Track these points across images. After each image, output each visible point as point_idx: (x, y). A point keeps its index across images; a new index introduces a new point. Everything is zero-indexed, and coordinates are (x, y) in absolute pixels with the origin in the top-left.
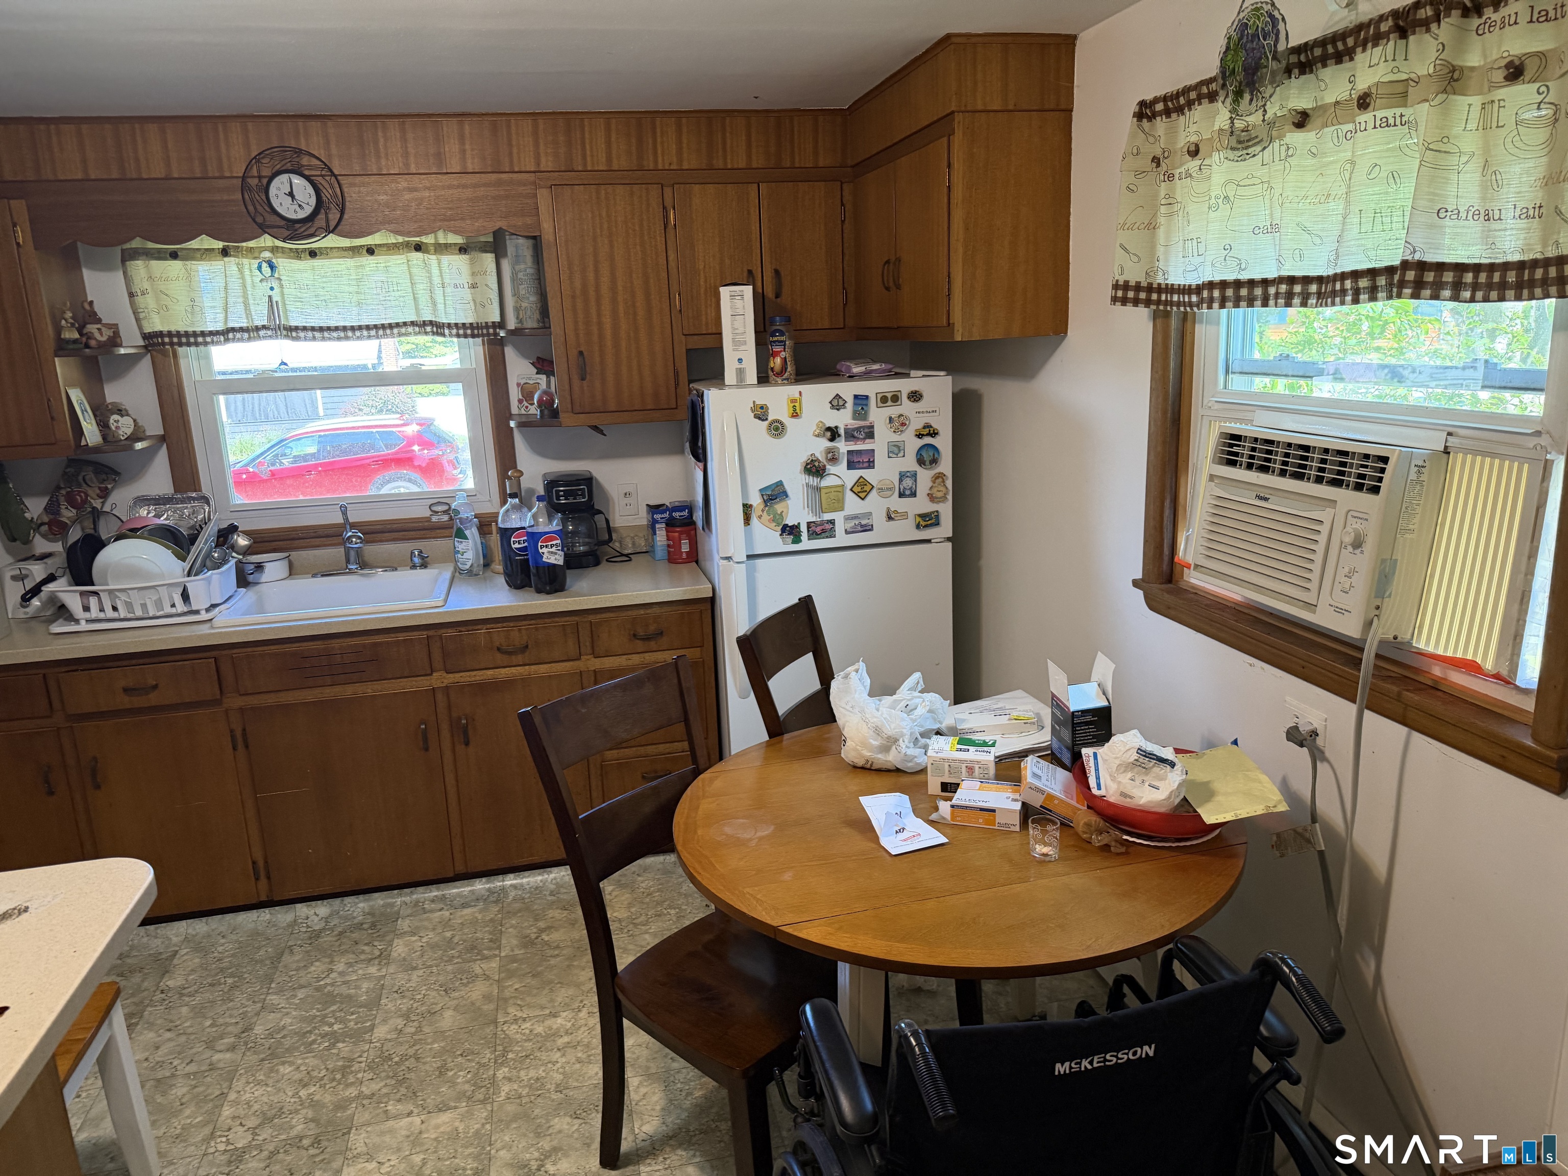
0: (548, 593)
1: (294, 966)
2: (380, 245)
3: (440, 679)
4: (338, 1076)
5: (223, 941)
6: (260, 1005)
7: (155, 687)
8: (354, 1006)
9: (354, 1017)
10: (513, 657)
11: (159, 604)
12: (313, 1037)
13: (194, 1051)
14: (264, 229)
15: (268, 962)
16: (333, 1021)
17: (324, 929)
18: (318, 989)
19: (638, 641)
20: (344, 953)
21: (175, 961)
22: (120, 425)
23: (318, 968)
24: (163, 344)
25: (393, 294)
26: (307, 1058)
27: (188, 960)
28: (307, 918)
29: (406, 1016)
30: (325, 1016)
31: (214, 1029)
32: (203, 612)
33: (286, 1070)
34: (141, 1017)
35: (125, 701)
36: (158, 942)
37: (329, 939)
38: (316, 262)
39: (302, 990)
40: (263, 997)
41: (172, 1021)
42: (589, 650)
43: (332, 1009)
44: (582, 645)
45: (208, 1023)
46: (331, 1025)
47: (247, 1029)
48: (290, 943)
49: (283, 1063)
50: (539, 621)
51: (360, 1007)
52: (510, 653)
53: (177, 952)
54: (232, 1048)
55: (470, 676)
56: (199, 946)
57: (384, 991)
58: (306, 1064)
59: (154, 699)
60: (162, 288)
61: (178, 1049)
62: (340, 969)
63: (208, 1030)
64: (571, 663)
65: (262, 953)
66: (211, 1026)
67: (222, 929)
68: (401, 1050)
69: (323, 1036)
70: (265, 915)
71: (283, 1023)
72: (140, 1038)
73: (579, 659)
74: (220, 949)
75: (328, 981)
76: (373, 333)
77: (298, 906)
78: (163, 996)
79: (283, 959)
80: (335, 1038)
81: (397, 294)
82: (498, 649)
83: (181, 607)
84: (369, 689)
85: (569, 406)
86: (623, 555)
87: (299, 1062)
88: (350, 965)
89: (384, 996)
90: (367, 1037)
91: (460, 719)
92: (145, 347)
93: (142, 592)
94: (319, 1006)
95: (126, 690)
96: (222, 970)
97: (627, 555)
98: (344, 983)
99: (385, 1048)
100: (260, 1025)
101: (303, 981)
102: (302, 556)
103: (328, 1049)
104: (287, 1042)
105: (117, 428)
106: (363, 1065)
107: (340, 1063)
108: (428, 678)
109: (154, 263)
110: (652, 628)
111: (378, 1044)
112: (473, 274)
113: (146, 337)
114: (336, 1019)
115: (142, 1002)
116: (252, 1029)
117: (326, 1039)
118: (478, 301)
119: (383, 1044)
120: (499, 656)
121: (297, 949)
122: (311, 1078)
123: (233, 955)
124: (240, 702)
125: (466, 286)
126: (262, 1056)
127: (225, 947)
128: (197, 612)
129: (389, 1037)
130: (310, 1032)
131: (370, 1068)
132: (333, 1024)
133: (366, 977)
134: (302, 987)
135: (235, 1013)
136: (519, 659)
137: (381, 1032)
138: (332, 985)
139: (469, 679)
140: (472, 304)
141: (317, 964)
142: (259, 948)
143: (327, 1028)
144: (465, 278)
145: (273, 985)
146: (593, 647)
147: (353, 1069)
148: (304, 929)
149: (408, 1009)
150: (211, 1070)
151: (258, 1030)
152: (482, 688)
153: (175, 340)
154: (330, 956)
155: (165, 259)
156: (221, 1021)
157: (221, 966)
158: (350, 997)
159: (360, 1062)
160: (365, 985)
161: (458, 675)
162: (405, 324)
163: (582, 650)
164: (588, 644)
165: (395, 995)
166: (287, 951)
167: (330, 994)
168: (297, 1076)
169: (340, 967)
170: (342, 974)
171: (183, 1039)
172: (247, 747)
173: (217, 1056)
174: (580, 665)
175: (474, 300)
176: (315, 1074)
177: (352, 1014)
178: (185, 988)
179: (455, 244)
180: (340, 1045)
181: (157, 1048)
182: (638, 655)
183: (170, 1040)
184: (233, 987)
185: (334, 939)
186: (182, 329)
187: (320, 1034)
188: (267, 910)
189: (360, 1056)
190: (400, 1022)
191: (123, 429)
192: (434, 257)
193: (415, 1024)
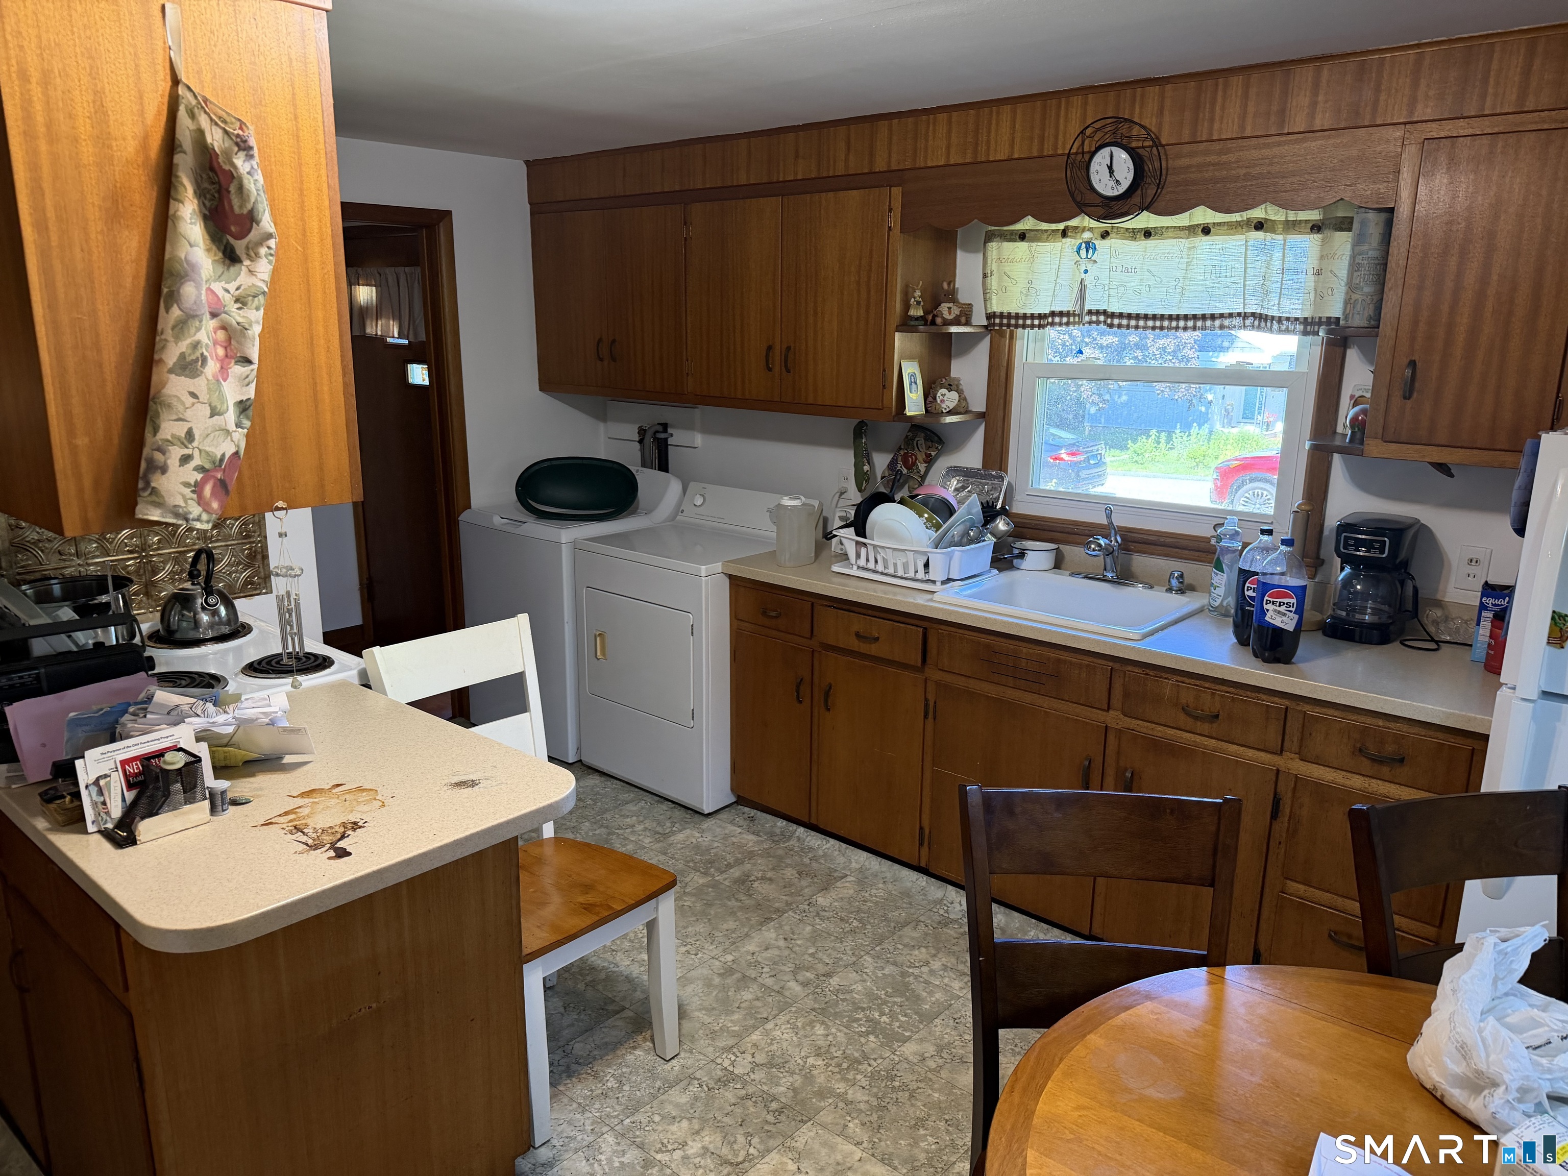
0: (1266, 661)
1: (906, 940)
2: (1219, 224)
3: (1115, 719)
4: (845, 1065)
5: (881, 886)
6: (854, 959)
7: (877, 639)
8: (914, 1010)
9: (903, 1019)
10: (1199, 723)
11: (906, 567)
12: (861, 1016)
13: (783, 968)
14: (1082, 208)
15: (892, 924)
16: (887, 1011)
17: (956, 921)
18: (904, 974)
19: (1364, 759)
20: (951, 953)
21: (839, 884)
22: (945, 398)
23: (921, 954)
24: (1001, 325)
25: (1223, 280)
26: (840, 1031)
27: (847, 888)
28: (952, 903)
29: (940, 1049)
30: (885, 1003)
31: (810, 959)
32: (938, 584)
33: (820, 1030)
34: (780, 916)
35: (855, 644)
36: (841, 860)
37: (952, 933)
38: (1150, 243)
39: (892, 967)
40: (862, 953)
41: (793, 933)
42: (1295, 747)
43: (896, 999)
44: (1287, 737)
45: (811, 951)
46: (882, 1014)
47: (829, 975)
48: (922, 918)
49: (823, 1023)
50: (1241, 692)
51: (916, 1013)
52: (1196, 718)
53: (846, 876)
54: (805, 984)
55: (1147, 728)
56: (864, 880)
57: (947, 1012)
58: (835, 1037)
59: (873, 649)
60: (1007, 269)
61: (777, 959)
62: (933, 968)
63: (806, 957)
64: (1269, 756)
65: (896, 913)
66: (812, 955)
67: (888, 875)
68: (908, 1078)
69: (869, 1020)
70: (922, 880)
71: (854, 987)
72: (766, 934)
73: (1281, 753)
74: (874, 891)
75: (916, 971)
76: (1190, 323)
77: (950, 887)
78: (807, 907)
79: (905, 929)
80: (874, 1027)
81: (1228, 280)
82: (1183, 709)
83: (921, 575)
84: (1045, 703)
85: (1380, 431)
86: (1433, 640)
87: (834, 1030)
88: (945, 968)
89: (942, 1017)
90: (896, 1045)
91: (1126, 770)
92: (986, 327)
93: (896, 553)
94: (890, 990)
95: (858, 635)
96: (859, 911)
97: (1437, 642)
98: (927, 982)
99: (898, 1067)
100: (839, 977)
101: (900, 959)
102: (1073, 552)
103: (861, 1034)
104: (842, 1006)
105: (942, 401)
106: (870, 1069)
107: (856, 1055)
108: (1105, 713)
109: (1006, 244)
110: (1390, 748)
111: (897, 1059)
112: (1322, 257)
113: (990, 316)
114: (890, 1011)
115: (791, 904)
116: (831, 977)
117: (868, 1024)
118: (1318, 291)
119: (900, 1061)
120: (1182, 716)
121: (922, 927)
122: (828, 1052)
123: (876, 903)
124: (937, 676)
125: (1310, 272)
126: (817, 1006)
127: (878, 892)
128: (934, 582)
129: (911, 1058)
130: (863, 1009)
131: (872, 1077)
132: (884, 1014)
133: (946, 989)
134: (895, 964)
135: (834, 954)
136: (1205, 727)
137: (910, 1049)
138: (916, 977)
139: (1145, 730)
140: (1312, 294)
141: (923, 950)
142: (897, 908)
143: (876, 1015)
144: (1311, 262)
145: (878, 948)
146: (1300, 747)
147: (860, 1067)
148: (941, 912)
149: (950, 1043)
150: (778, 992)
151: (835, 981)
152: (1156, 746)
153: (1013, 322)
154: (938, 950)
155: (1014, 241)
156: (820, 955)
157: (862, 907)
158: (918, 998)
159: (870, 1065)
160: (938, 995)
161: (1134, 722)
162: (1231, 315)
163: (1287, 744)
164: (1295, 739)
165: (951, 1021)
166: (914, 924)
167: (907, 986)
168: (821, 1043)
169: (936, 965)
170: (932, 972)
171: (786, 952)
172: (935, 719)
173: (792, 984)
174: (1279, 761)
175: (1315, 290)
176: (833, 1049)
177: (905, 1016)
178: (825, 911)
179: (1306, 221)
180: (872, 1038)
181: (767, 949)
182: (1361, 778)
183: (779, 948)
184: (853, 931)
185: (955, 935)
186: (1013, 311)
187: (867, 1017)
188: (925, 877)
189: (875, 1060)
190: (931, 1050)
191: (947, 403)
192: (1280, 237)
193: (941, 1061)
